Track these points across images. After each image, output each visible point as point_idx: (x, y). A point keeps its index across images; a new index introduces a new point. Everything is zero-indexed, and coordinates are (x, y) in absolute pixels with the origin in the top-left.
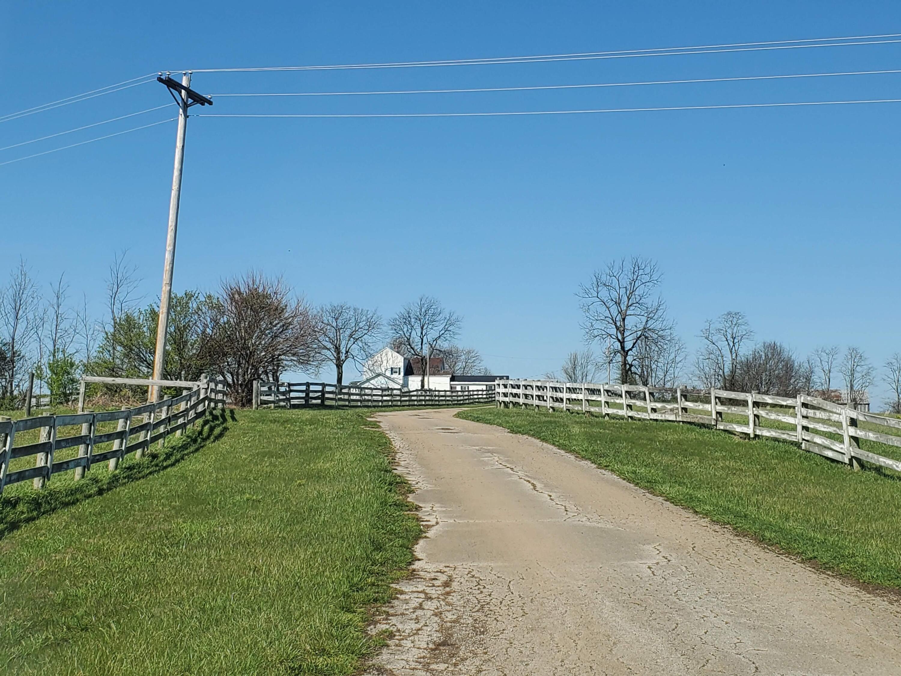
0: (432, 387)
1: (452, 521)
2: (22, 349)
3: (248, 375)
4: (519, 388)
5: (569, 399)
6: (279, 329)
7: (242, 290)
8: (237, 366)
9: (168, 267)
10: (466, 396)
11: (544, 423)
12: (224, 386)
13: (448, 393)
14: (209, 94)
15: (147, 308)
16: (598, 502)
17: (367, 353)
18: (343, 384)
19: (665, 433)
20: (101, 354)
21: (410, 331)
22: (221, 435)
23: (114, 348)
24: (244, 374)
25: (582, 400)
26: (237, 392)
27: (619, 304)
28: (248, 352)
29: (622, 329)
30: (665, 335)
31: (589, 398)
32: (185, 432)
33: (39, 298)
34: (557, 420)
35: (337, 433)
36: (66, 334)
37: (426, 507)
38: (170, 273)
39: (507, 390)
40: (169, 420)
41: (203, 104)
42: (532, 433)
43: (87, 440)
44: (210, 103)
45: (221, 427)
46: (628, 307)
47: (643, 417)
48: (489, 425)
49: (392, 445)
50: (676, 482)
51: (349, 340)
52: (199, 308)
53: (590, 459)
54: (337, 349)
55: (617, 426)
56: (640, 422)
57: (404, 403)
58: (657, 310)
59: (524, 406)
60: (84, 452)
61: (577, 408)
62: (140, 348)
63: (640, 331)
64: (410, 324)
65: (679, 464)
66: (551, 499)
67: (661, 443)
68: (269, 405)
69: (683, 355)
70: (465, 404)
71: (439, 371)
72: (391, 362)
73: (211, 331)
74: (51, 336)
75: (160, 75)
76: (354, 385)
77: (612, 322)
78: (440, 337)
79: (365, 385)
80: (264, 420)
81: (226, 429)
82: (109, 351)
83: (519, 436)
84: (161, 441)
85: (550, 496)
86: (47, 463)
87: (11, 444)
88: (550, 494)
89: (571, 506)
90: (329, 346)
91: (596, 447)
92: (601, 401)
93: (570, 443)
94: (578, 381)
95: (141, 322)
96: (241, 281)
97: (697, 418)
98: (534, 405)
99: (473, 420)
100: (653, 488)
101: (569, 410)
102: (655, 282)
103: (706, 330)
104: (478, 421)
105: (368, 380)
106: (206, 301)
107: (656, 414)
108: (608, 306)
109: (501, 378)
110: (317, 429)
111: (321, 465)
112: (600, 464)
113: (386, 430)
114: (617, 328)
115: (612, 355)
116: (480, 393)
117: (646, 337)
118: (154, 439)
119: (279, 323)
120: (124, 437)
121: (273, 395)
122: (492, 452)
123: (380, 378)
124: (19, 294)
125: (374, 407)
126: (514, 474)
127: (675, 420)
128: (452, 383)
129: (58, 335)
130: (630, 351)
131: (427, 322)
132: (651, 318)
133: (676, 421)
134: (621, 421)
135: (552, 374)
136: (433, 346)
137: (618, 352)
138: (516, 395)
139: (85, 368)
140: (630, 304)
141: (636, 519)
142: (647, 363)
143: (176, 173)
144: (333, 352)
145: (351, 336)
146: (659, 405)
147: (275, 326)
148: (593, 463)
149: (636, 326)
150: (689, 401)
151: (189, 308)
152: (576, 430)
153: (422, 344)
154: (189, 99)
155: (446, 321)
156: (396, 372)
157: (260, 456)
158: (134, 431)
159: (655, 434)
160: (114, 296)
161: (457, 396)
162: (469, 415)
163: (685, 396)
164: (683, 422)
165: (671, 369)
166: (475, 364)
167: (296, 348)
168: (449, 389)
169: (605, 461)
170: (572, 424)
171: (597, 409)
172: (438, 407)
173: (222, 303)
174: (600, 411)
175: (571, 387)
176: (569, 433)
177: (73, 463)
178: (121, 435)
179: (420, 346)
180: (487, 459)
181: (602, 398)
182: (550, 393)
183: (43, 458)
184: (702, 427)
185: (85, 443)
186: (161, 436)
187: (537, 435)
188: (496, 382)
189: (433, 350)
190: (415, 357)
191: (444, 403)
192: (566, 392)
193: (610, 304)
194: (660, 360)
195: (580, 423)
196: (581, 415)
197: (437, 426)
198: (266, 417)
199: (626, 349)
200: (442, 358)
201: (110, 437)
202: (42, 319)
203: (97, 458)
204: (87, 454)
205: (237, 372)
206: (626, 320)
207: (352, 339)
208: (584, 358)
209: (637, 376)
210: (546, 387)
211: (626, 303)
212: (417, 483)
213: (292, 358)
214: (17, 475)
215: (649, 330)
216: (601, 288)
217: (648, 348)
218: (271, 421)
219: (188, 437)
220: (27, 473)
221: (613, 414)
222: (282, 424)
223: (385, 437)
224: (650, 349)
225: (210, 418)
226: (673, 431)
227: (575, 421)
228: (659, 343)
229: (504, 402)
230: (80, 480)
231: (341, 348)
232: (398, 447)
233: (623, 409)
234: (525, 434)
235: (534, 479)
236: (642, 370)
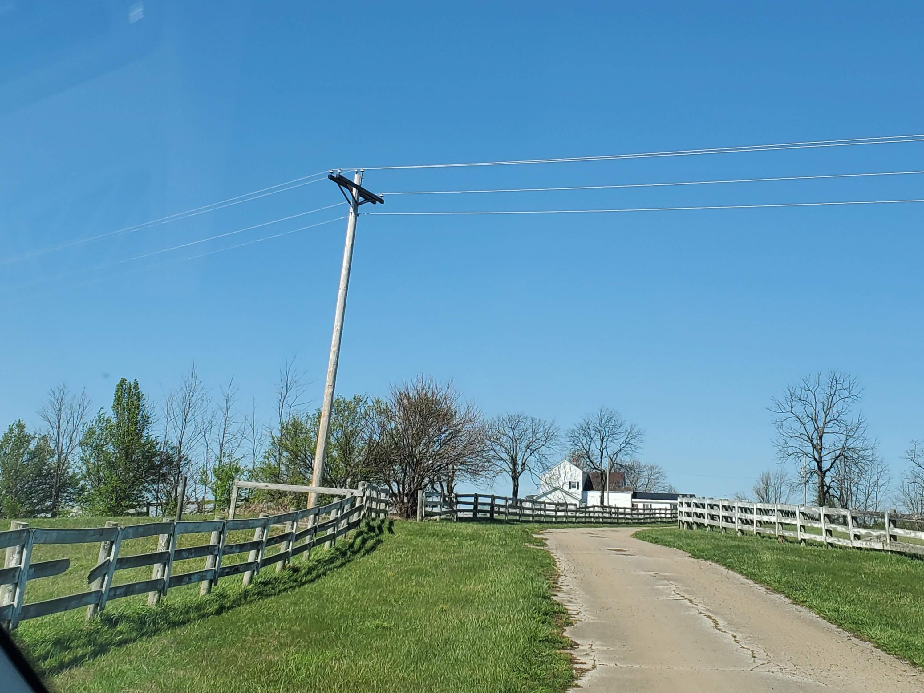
0: (612, 504)
1: (613, 665)
2: (188, 453)
3: (414, 484)
4: (704, 507)
5: (760, 522)
6: (447, 436)
7: (411, 395)
8: (403, 474)
9: (331, 369)
10: (647, 514)
11: (730, 547)
12: (387, 495)
13: (628, 511)
14: (381, 193)
15: (315, 412)
16: (793, 646)
17: (544, 465)
18: (518, 498)
19: (871, 563)
20: (266, 460)
21: (589, 443)
22: (373, 548)
23: (280, 454)
24: (411, 483)
25: (775, 523)
26: (402, 502)
27: (816, 421)
28: (415, 460)
29: (819, 447)
30: (867, 456)
31: (783, 521)
32: (334, 544)
33: (209, 401)
34: (746, 544)
35: (496, 551)
36: (234, 438)
37: (584, 645)
38: (333, 374)
39: (690, 509)
40: (315, 530)
41: (374, 203)
42: (716, 558)
43: (215, 550)
44: (382, 201)
45: (374, 540)
46: (825, 424)
47: (845, 544)
48: (667, 547)
49: (556, 566)
50: (888, 623)
51: (526, 451)
52: (366, 413)
53: (783, 592)
54: (514, 462)
55: (816, 553)
56: (841, 550)
57: (579, 520)
58: (858, 427)
59: (709, 528)
60: (212, 564)
61: (769, 532)
62: (306, 453)
63: (839, 450)
64: (589, 435)
65: (889, 601)
66: (736, 641)
67: (867, 576)
68: (434, 518)
69: (886, 478)
70: (646, 523)
71: (619, 487)
72: (569, 476)
73: (378, 438)
74: (218, 441)
75: (332, 173)
76: (530, 499)
77: (808, 439)
78: (621, 450)
79: (541, 500)
80: (423, 534)
81: (379, 542)
82: (275, 457)
83: (701, 561)
84: (306, 553)
85: (735, 637)
86: (163, 576)
87: (116, 553)
88: (735, 634)
89: (760, 653)
90: (504, 456)
91: (791, 579)
92: (796, 525)
93: (760, 572)
94: (771, 502)
95: (308, 427)
96: (410, 385)
97: (908, 547)
98: (721, 527)
99: (651, 542)
100: (860, 631)
101: (759, 534)
102: (855, 398)
103: (911, 451)
104: (656, 542)
105: (545, 494)
106: (374, 406)
107: (860, 541)
108: (803, 421)
109: (684, 496)
110: (476, 545)
111: (471, 587)
112: (795, 599)
113: (552, 549)
114: (814, 447)
115: (808, 476)
116: (663, 511)
117: (846, 457)
118: (297, 551)
119: (447, 430)
120: (260, 547)
121: (439, 506)
122: (668, 579)
123: (558, 492)
124: (189, 396)
125: (547, 522)
126: (693, 607)
127: (882, 548)
128: (634, 500)
129: (226, 439)
130: (828, 472)
131: (607, 434)
132: (851, 437)
133: (884, 550)
134: (820, 548)
135: (742, 494)
136: (614, 459)
137: (815, 472)
138: (701, 515)
139: (250, 474)
140: (827, 421)
141: (840, 671)
142: (846, 485)
143: (344, 272)
144: (509, 464)
145: (528, 447)
146: (863, 531)
147: (444, 433)
148: (787, 597)
149: (835, 445)
150: (898, 528)
151: (357, 413)
152: (767, 556)
153: (601, 458)
154: (361, 198)
155: (627, 433)
156: (575, 487)
157: (407, 574)
158: (271, 541)
159: (860, 564)
160: (282, 400)
161: (638, 514)
162: (647, 535)
163: (894, 522)
164: (892, 552)
165: (873, 492)
166: (658, 481)
167: (464, 457)
168: (630, 506)
169: (801, 596)
170: (763, 549)
171: (792, 534)
172: (616, 525)
173: (390, 408)
174: (795, 536)
175: (762, 508)
176: (759, 560)
177: (196, 575)
178: (257, 546)
179: (600, 459)
180: (662, 587)
181: (798, 522)
182: (739, 514)
183: (160, 569)
184: (914, 558)
185: (212, 554)
186: (305, 548)
187: (721, 561)
188: (679, 500)
189: (614, 464)
190: (594, 471)
191: (623, 521)
192: (757, 514)
193: (806, 420)
194: (860, 482)
195: (773, 549)
196: (773, 540)
197: (609, 546)
198: (425, 529)
199: (824, 469)
200: (624, 473)
201: (243, 548)
202: (210, 422)
203: (227, 571)
204: (215, 567)
205: (403, 481)
206: (823, 438)
207: (528, 450)
208: (778, 478)
209: (835, 499)
210: (734, 507)
211: (823, 420)
212: (578, 614)
213: (461, 467)
214: (124, 588)
215: (849, 449)
216: (796, 402)
217: (847, 469)
218: (429, 535)
219: (337, 549)
220: (137, 587)
221: (811, 539)
222: (441, 538)
223: (550, 557)
224: (850, 469)
225: (365, 529)
226: (880, 562)
227: (767, 547)
228: (860, 464)
229: (687, 523)
230: (205, 595)
231: (518, 459)
232: (562, 569)
233: (822, 535)
234: (708, 559)
235: (717, 614)
236: (841, 492)
